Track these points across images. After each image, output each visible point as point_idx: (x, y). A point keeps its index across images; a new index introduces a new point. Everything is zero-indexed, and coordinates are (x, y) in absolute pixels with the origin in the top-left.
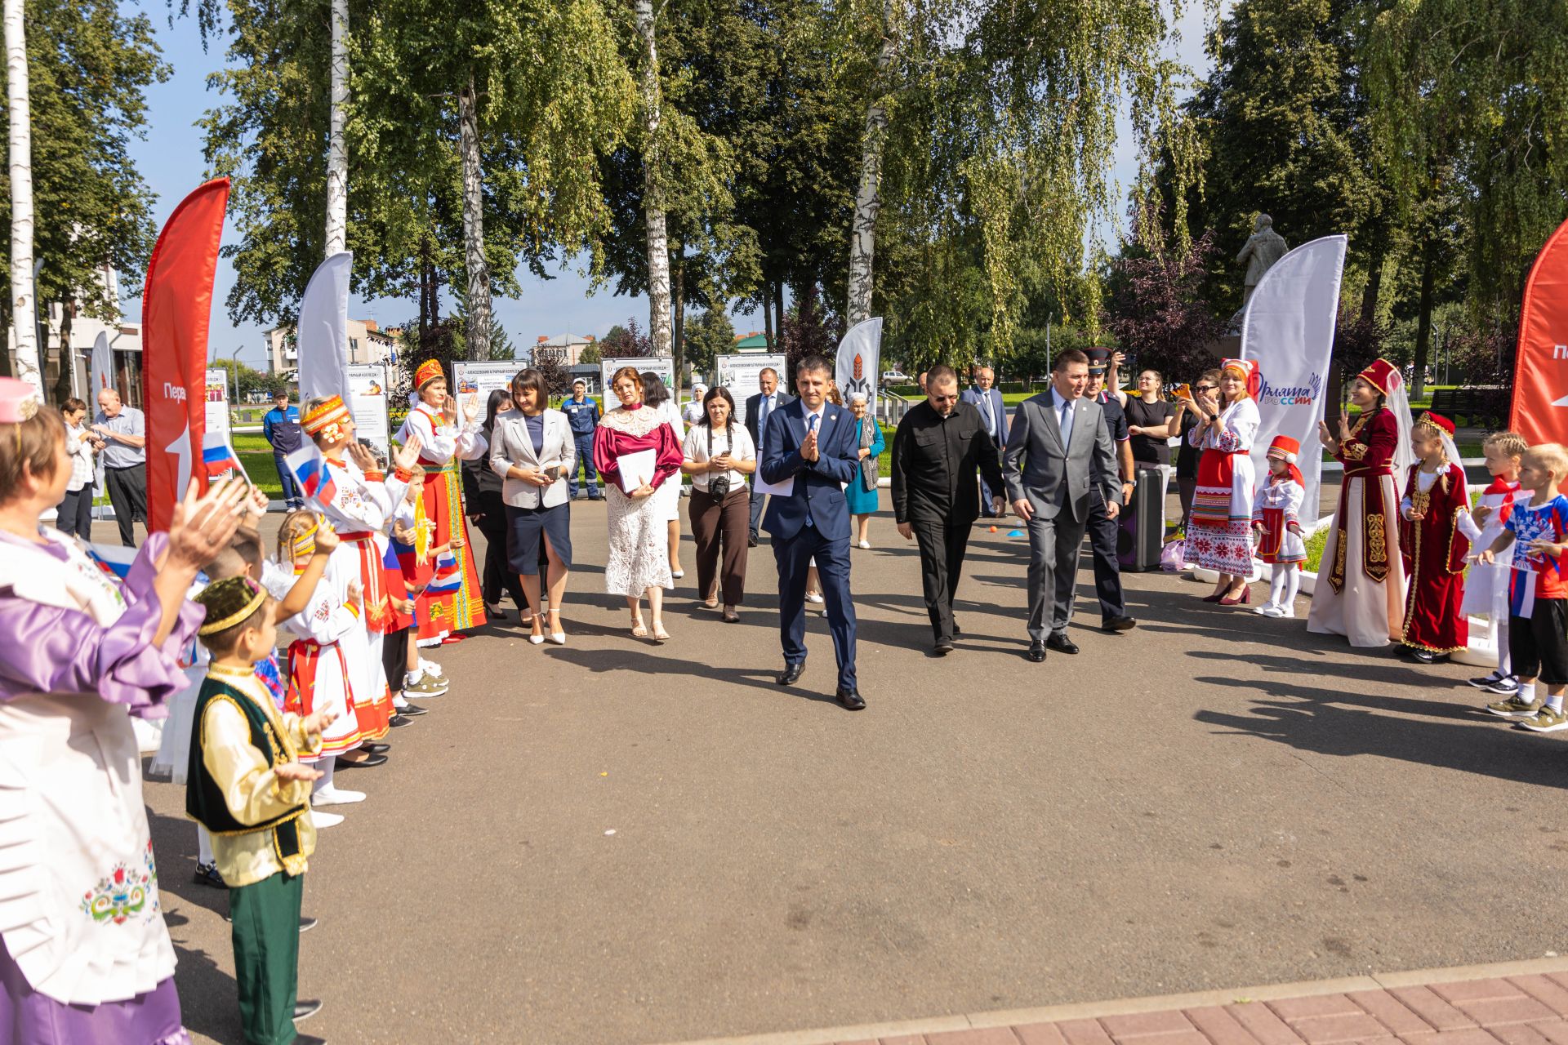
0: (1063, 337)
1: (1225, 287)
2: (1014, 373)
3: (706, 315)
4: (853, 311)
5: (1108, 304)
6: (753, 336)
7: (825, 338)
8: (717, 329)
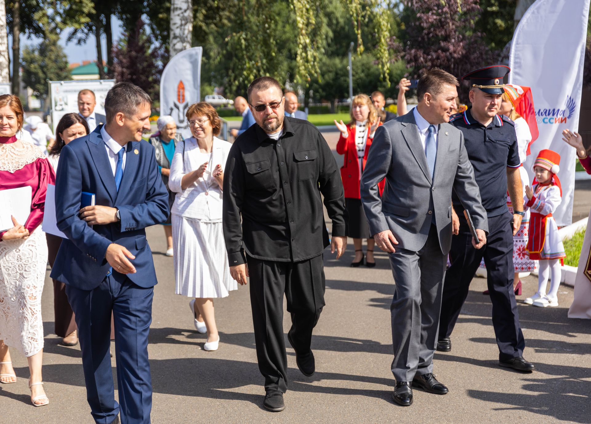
0: (363, 65)
1: (499, 22)
2: (322, 97)
3: (41, 45)
4: (175, 41)
5: (402, 36)
6: (86, 64)
7: (151, 65)
8: (53, 57)
